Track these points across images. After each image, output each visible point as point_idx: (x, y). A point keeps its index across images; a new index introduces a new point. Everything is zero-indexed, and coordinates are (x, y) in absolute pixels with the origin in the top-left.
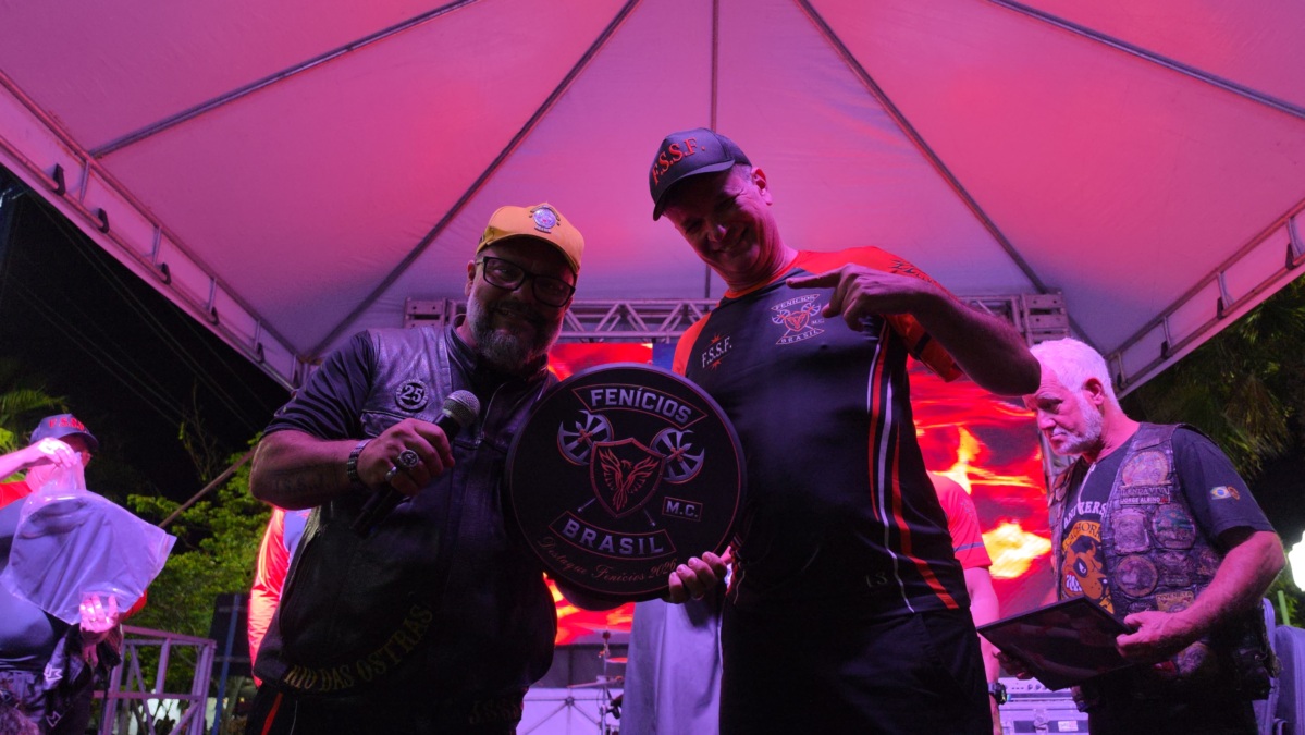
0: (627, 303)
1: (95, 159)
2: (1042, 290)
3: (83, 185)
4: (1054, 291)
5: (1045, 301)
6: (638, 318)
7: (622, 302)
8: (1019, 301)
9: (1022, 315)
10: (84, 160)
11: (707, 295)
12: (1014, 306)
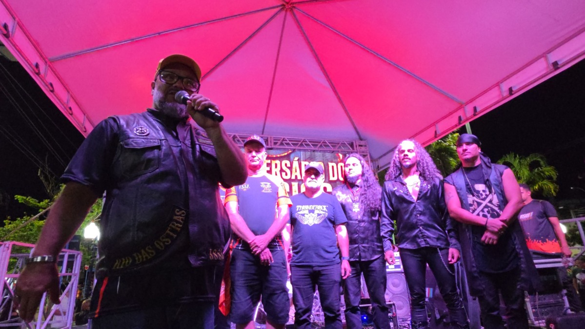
0: (237, 134)
1: (50, 63)
2: (361, 139)
3: (46, 72)
4: (365, 140)
5: (362, 143)
6: (240, 140)
7: (234, 134)
8: (356, 142)
9: (356, 147)
10: (46, 62)
11: (263, 134)
12: (354, 143)
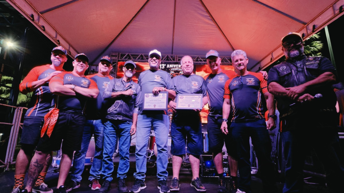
3: (39, 20)
10: (39, 14)
